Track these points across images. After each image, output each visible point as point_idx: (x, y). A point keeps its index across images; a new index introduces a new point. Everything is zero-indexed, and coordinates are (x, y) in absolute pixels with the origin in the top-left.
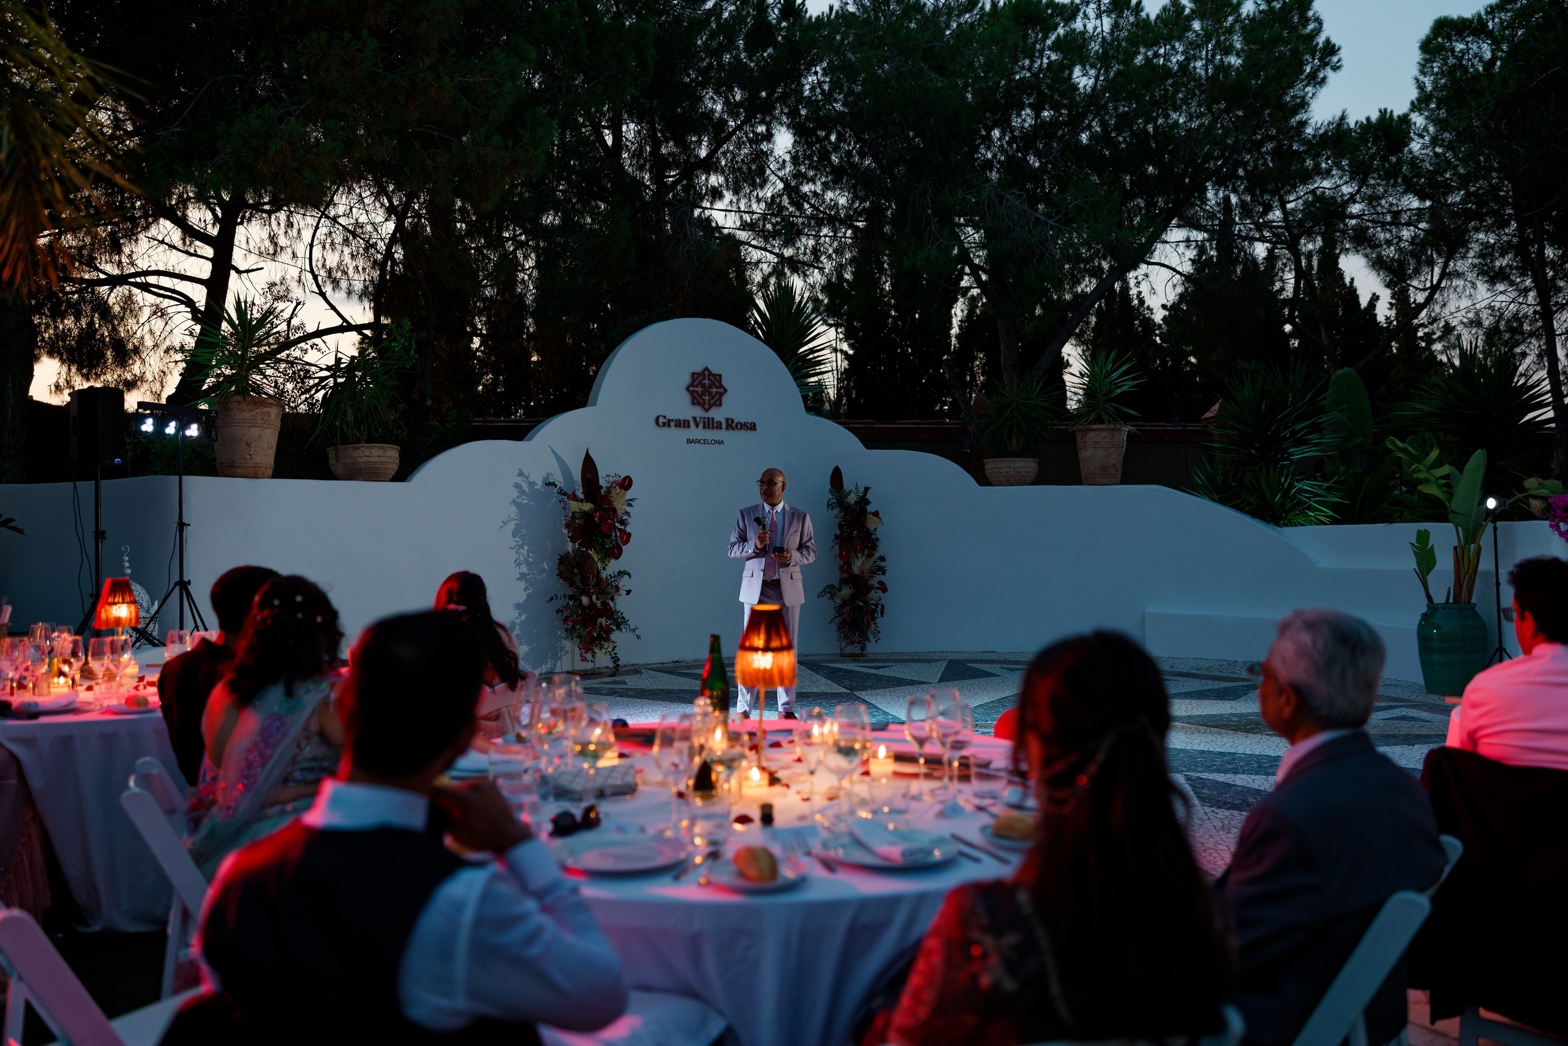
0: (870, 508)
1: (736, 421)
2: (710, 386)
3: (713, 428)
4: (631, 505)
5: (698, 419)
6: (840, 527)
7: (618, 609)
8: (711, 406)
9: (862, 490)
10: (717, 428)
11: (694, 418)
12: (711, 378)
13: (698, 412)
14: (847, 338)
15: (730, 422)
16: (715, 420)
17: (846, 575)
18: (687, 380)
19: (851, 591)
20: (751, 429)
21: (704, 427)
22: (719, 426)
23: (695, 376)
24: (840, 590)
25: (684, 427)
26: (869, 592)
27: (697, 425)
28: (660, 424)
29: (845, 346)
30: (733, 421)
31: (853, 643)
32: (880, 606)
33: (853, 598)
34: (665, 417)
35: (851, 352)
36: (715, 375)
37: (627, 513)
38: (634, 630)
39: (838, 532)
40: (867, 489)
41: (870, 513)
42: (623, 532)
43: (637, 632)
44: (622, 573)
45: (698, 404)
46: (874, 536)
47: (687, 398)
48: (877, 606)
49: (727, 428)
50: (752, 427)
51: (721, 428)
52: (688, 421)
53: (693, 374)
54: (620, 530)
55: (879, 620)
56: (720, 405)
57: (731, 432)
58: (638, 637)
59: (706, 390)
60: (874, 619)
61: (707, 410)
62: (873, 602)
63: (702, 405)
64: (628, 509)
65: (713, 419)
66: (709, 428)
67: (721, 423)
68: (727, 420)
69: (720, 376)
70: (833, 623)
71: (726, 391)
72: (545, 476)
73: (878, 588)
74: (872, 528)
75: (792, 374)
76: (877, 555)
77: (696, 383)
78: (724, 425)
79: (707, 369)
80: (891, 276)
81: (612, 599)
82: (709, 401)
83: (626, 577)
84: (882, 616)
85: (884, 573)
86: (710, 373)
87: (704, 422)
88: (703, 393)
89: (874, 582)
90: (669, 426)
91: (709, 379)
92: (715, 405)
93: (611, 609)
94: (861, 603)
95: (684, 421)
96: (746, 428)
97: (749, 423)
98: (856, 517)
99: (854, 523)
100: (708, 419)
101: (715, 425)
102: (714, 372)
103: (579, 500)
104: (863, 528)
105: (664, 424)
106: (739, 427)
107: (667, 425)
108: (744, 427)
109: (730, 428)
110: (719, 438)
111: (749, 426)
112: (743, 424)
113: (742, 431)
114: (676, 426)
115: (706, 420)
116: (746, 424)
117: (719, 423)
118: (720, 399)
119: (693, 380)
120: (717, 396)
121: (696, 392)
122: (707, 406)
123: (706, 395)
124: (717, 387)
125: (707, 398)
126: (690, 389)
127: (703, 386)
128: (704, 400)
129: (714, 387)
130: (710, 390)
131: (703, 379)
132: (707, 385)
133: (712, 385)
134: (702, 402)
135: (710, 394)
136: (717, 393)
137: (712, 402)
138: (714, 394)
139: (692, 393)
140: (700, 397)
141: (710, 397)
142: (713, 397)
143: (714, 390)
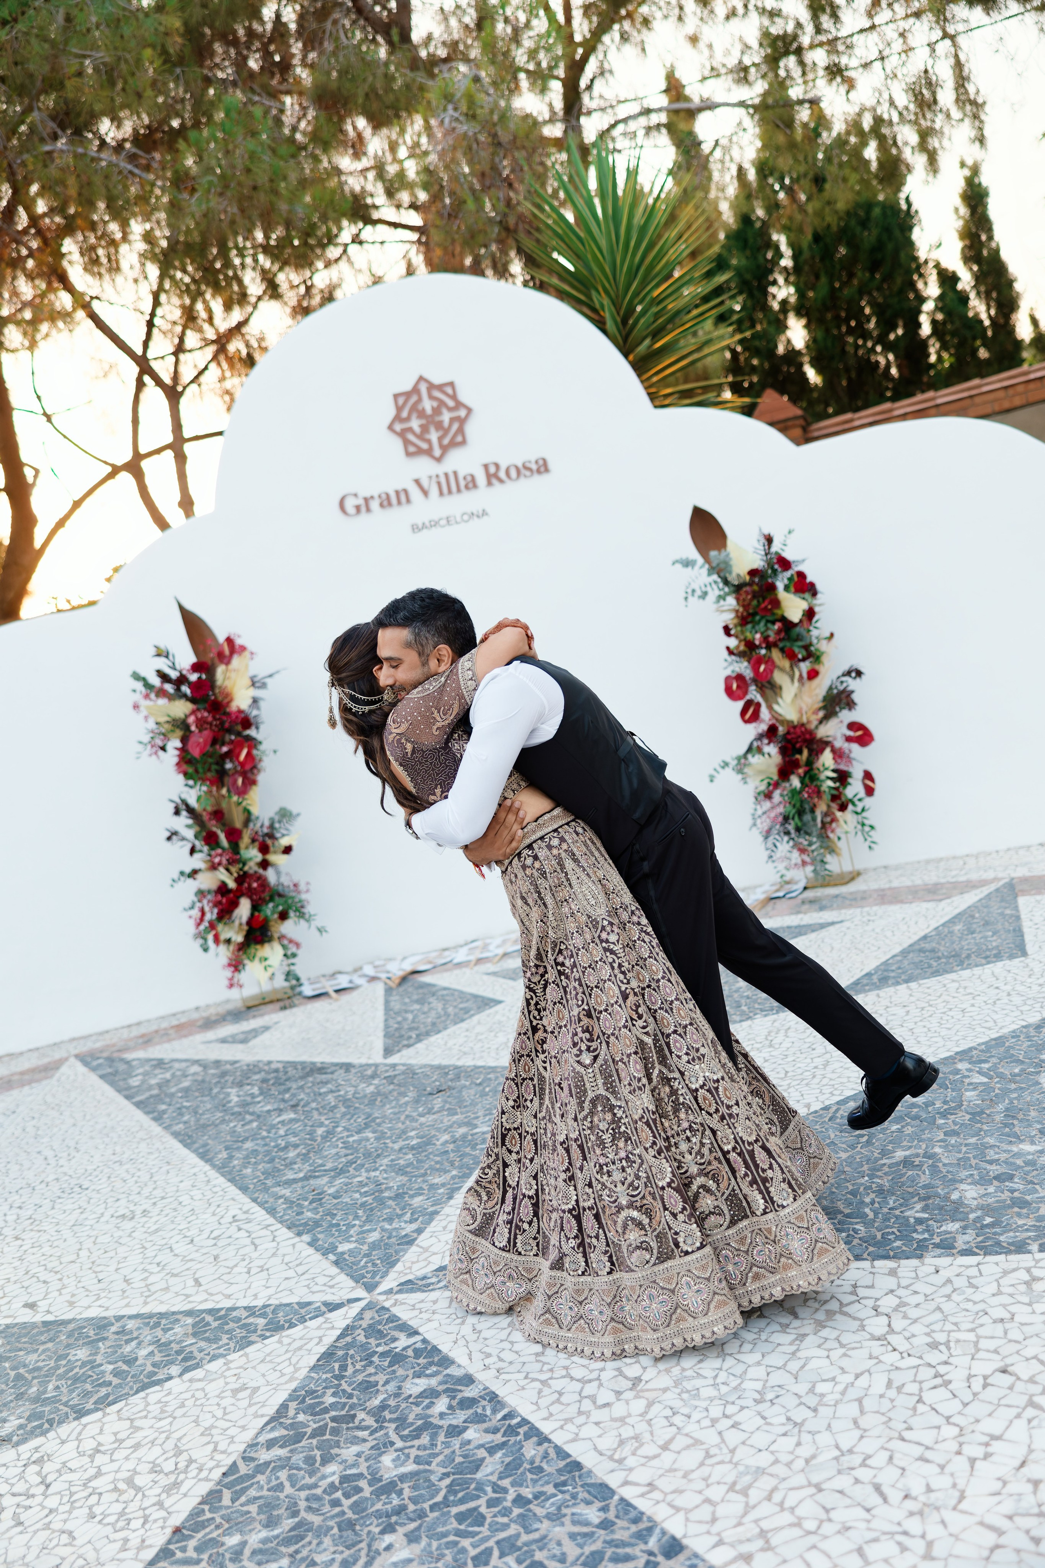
1: (504, 465)
2: (437, 411)
3: (459, 490)
4: (264, 686)
5: (425, 481)
8: (445, 449)
10: (467, 487)
11: (417, 482)
12: (436, 393)
13: (424, 468)
15: (492, 470)
16: (462, 474)
18: (387, 412)
20: (539, 471)
21: (441, 494)
22: (471, 484)
23: (401, 401)
27: (425, 493)
28: (351, 510)
30: (497, 466)
33: (784, 773)
34: (356, 495)
36: (440, 388)
37: (258, 704)
45: (420, 452)
47: (395, 445)
49: (490, 483)
50: (543, 467)
51: (475, 486)
52: (406, 491)
53: (396, 397)
55: (865, 803)
56: (464, 442)
57: (498, 488)
58: (320, 930)
59: (431, 421)
60: (847, 804)
61: (439, 460)
63: (429, 452)
64: (258, 693)
65: (455, 473)
66: (450, 493)
67: (473, 476)
68: (486, 467)
69: (451, 384)
71: (469, 410)
73: (849, 739)
74: (797, 618)
77: (405, 414)
78: (481, 479)
79: (421, 379)
82: (440, 439)
84: (872, 792)
85: (851, 705)
86: (431, 386)
87: (439, 484)
89: (836, 727)
90: (368, 510)
91: (431, 398)
92: (453, 444)
94: (797, 783)
95: (398, 492)
96: (528, 473)
97: (533, 460)
98: (755, 603)
99: (753, 615)
100: (446, 475)
101: (462, 483)
102: (437, 380)
103: (171, 698)
104: (773, 623)
105: (358, 508)
106: (513, 473)
107: (363, 509)
108: (523, 471)
109: (494, 481)
110: (476, 508)
111: (534, 467)
112: (520, 465)
113: (523, 481)
114: (382, 505)
115: (443, 479)
116: (528, 464)
117: (469, 478)
118: (461, 431)
119: (399, 409)
120: (456, 426)
121: (410, 430)
122: (437, 452)
123: (432, 429)
124: (450, 409)
125: (434, 436)
126: (398, 427)
127: (422, 414)
128: (429, 442)
129: (444, 411)
130: (437, 419)
131: (420, 400)
132: (429, 411)
133: (439, 408)
134: (425, 446)
135: (439, 426)
136: (452, 420)
137: (446, 441)
138: (446, 424)
139: (402, 434)
140: (420, 437)
141: (440, 433)
142: (446, 431)
143: (446, 417)
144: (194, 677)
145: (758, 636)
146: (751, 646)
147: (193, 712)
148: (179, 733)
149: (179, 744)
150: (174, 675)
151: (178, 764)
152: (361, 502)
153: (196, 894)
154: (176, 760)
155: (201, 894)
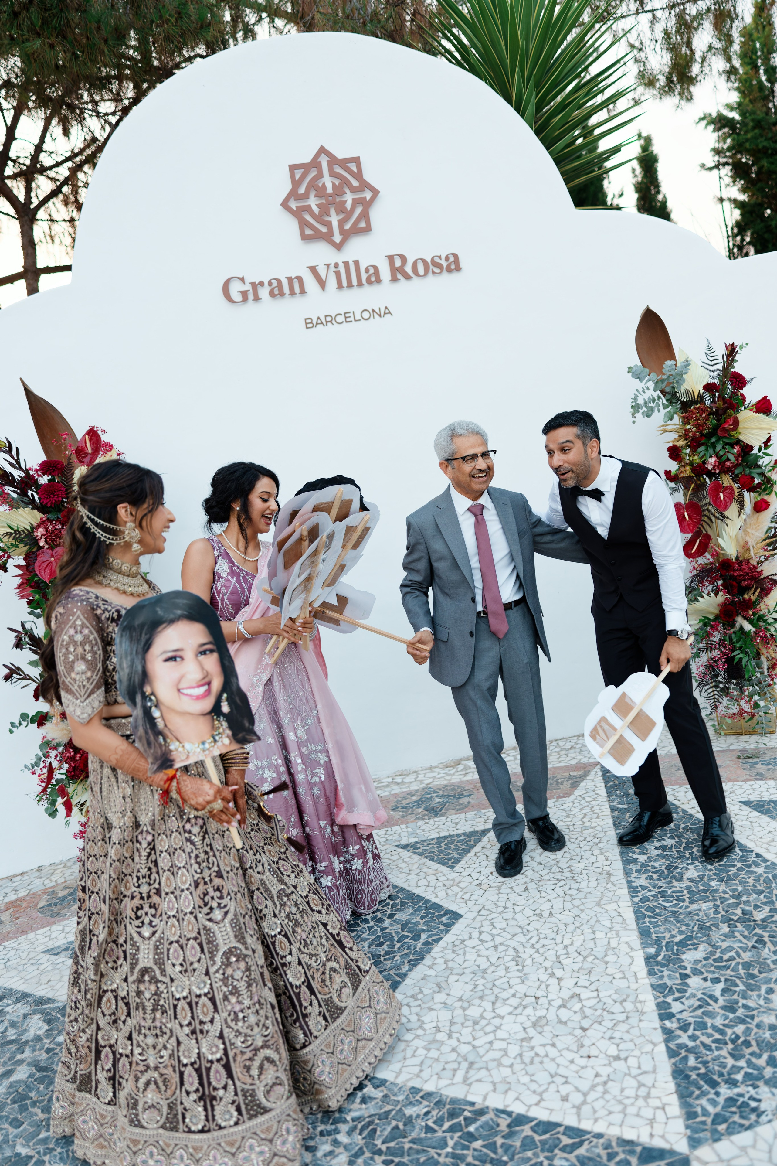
1: (410, 258)
2: (338, 191)
3: (360, 284)
5: (322, 270)
6: (674, 453)
8: (346, 236)
9: (720, 352)
10: (369, 282)
11: (313, 270)
12: (338, 170)
13: (321, 254)
15: (398, 263)
16: (363, 266)
17: (703, 562)
19: (721, 598)
20: (449, 269)
21: (340, 286)
22: (374, 278)
23: (298, 174)
24: (692, 598)
25: (292, 293)
26: (764, 594)
27: (322, 284)
28: (237, 297)
30: (403, 259)
33: (728, 613)
34: (242, 280)
35: (743, 198)
36: (343, 163)
39: (673, 466)
40: (732, 351)
45: (318, 236)
47: (288, 226)
49: (394, 278)
50: (454, 264)
51: (379, 281)
52: (300, 279)
53: (293, 168)
56: (368, 229)
57: (403, 285)
59: (331, 202)
61: (339, 247)
63: (328, 238)
65: (357, 263)
66: (350, 285)
67: (375, 268)
68: (391, 258)
69: (357, 161)
71: (376, 193)
74: (757, 441)
77: (302, 190)
78: (385, 273)
79: (322, 150)
82: (341, 223)
87: (338, 274)
90: (257, 298)
91: (332, 174)
92: (356, 230)
94: (748, 627)
95: (290, 280)
96: (437, 270)
97: (443, 257)
98: (712, 421)
99: (709, 436)
100: (346, 264)
101: (364, 276)
102: (340, 155)
103: (13, 505)
104: (732, 446)
105: (244, 295)
106: (421, 269)
107: (251, 296)
108: (432, 267)
109: (399, 276)
110: (378, 305)
111: (445, 264)
112: (429, 261)
113: (430, 279)
114: (272, 294)
115: (342, 269)
116: (437, 260)
117: (372, 271)
118: (365, 216)
119: (296, 184)
120: (359, 210)
121: (308, 209)
122: (337, 238)
123: (333, 212)
124: (353, 190)
125: (334, 219)
126: (293, 205)
127: (321, 192)
128: (329, 225)
129: (347, 191)
130: (338, 199)
131: (320, 175)
132: (330, 189)
133: (341, 185)
134: (324, 229)
135: (341, 208)
136: (355, 202)
137: (347, 227)
138: (349, 205)
139: (297, 214)
140: (318, 218)
141: (341, 216)
142: (348, 214)
143: (349, 198)
144: (44, 480)
145: (712, 460)
146: (700, 470)
147: (42, 523)
148: (23, 549)
149: (23, 563)
150: (17, 474)
151: (19, 587)
152: (248, 287)
153: (41, 747)
154: (18, 581)
155: (47, 745)
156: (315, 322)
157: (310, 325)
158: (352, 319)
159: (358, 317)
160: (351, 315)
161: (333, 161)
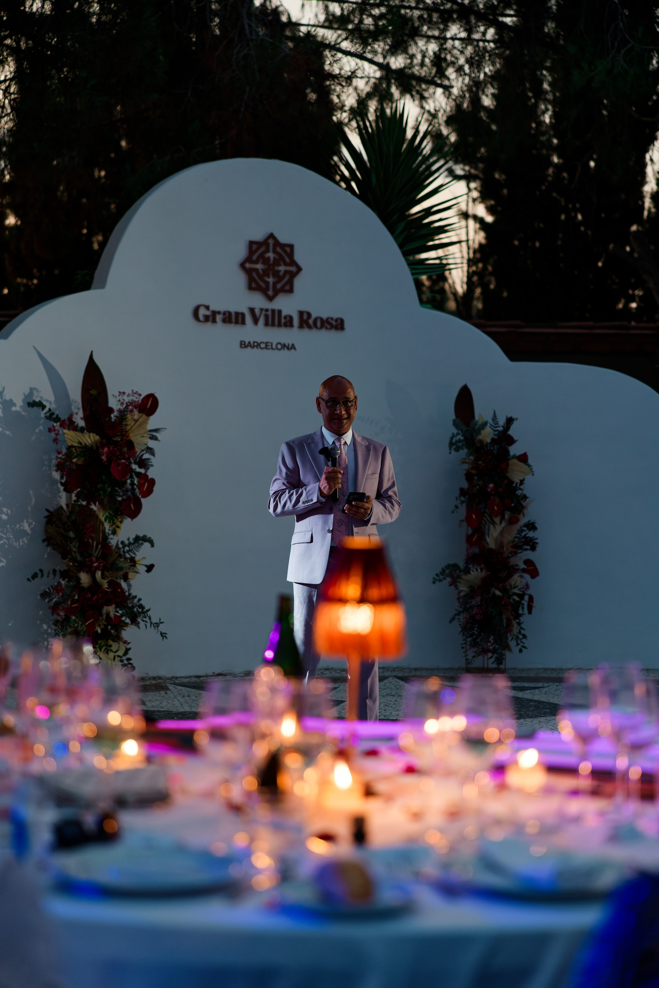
0: (515, 450)
1: (314, 315)
2: (277, 262)
3: (279, 325)
4: (155, 438)
5: (257, 312)
6: (468, 477)
7: (134, 592)
8: (276, 292)
9: (502, 421)
10: (286, 325)
11: (252, 310)
12: (278, 249)
13: (258, 301)
14: (484, 197)
15: (305, 317)
16: (284, 313)
17: (476, 550)
18: (241, 253)
19: (484, 574)
20: (337, 328)
21: (267, 324)
22: (288, 323)
23: (254, 247)
24: (467, 571)
25: (237, 322)
26: (510, 576)
27: (256, 321)
28: (201, 317)
29: (481, 210)
30: (309, 315)
31: (485, 651)
32: (526, 598)
33: (487, 584)
34: (207, 308)
35: (489, 219)
36: (283, 246)
37: (150, 450)
38: (157, 625)
39: (465, 485)
40: (510, 420)
41: (514, 457)
42: (143, 477)
43: (162, 628)
44: (140, 540)
45: (259, 288)
46: (519, 492)
47: (241, 279)
48: (521, 596)
49: (301, 326)
50: (339, 325)
51: (292, 325)
52: (243, 315)
53: (251, 243)
54: (139, 475)
55: (526, 619)
56: (291, 291)
57: (306, 331)
58: (163, 635)
59: (270, 269)
60: (518, 616)
61: (271, 299)
62: (516, 591)
63: (264, 291)
65: (280, 312)
66: (273, 325)
67: (291, 318)
68: (301, 313)
69: (291, 247)
70: (456, 623)
71: (299, 269)
72: (27, 392)
73: (524, 570)
74: (516, 479)
75: (401, 246)
76: (523, 521)
77: (254, 257)
78: (296, 322)
79: (271, 236)
80: (554, 103)
81: (126, 578)
82: (275, 284)
83: (147, 545)
84: (530, 612)
85: (533, 548)
87: (266, 317)
88: (266, 273)
89: (519, 560)
90: (214, 321)
91: (275, 252)
92: (283, 290)
93: (123, 591)
94: (498, 593)
95: (237, 314)
96: (328, 326)
97: (335, 318)
99: (491, 470)
100: (273, 311)
101: (283, 321)
102: (282, 240)
104: (503, 479)
105: (207, 318)
106: (319, 324)
107: (211, 319)
108: (326, 324)
109: (305, 325)
110: (288, 341)
111: (334, 323)
112: (325, 320)
113: (323, 331)
114: (224, 320)
115: (269, 313)
116: (330, 320)
117: (288, 319)
118: (290, 282)
119: (251, 253)
120: (287, 277)
121: (256, 270)
122: (271, 293)
123: (271, 275)
124: (286, 264)
125: (271, 280)
126: (247, 266)
127: (266, 261)
128: (267, 283)
129: (282, 263)
130: (276, 268)
131: (267, 251)
132: (271, 261)
133: (279, 260)
134: (263, 285)
135: (276, 274)
136: (286, 272)
137: (278, 286)
138: (281, 273)
139: (249, 272)
140: (261, 278)
141: (276, 279)
142: (280, 279)
143: (282, 268)
145: (490, 485)
152: (210, 313)
156: (247, 344)
157: (243, 346)
158: (270, 347)
159: (274, 347)
160: (270, 344)
161: (277, 243)
